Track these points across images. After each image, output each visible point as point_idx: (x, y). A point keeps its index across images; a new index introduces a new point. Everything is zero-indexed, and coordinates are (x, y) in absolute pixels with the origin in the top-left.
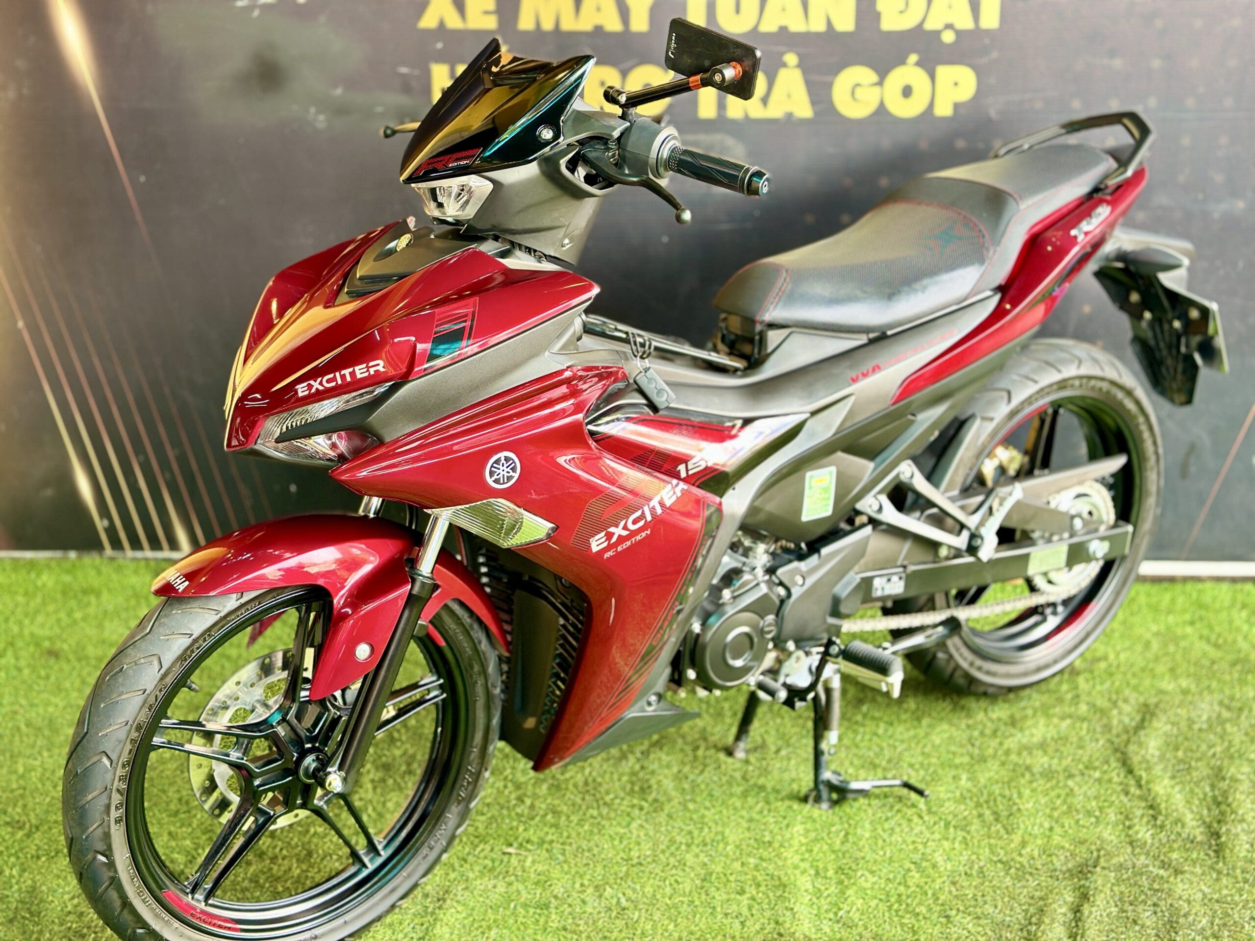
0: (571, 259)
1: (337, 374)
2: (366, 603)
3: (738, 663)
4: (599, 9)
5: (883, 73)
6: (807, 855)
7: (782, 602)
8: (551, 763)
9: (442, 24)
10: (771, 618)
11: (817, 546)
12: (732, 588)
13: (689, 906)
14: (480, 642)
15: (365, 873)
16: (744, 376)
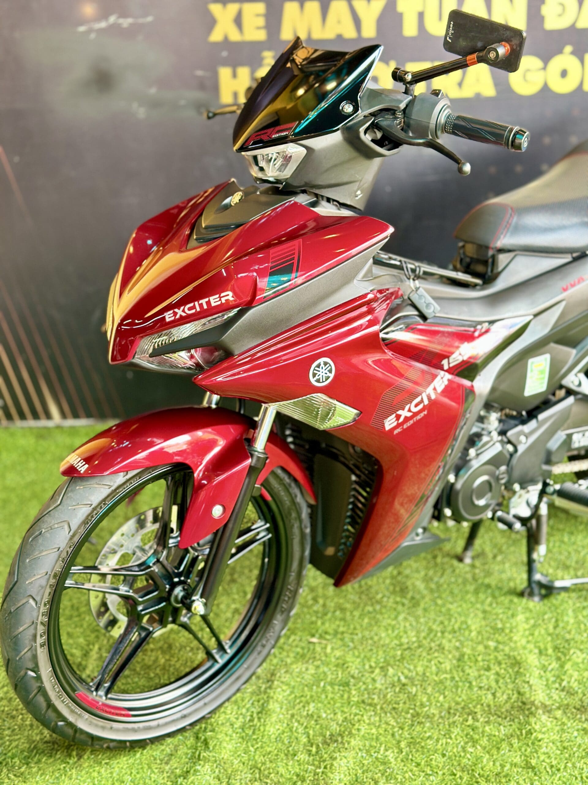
0: (360, 206)
1: (196, 303)
2: (218, 475)
3: (481, 502)
4: (339, 22)
5: (546, 60)
6: (530, 638)
7: (511, 455)
8: (348, 581)
9: (226, 39)
10: (503, 468)
11: (534, 413)
12: (476, 448)
13: (452, 681)
14: (296, 496)
15: (217, 667)
16: (483, 289)
